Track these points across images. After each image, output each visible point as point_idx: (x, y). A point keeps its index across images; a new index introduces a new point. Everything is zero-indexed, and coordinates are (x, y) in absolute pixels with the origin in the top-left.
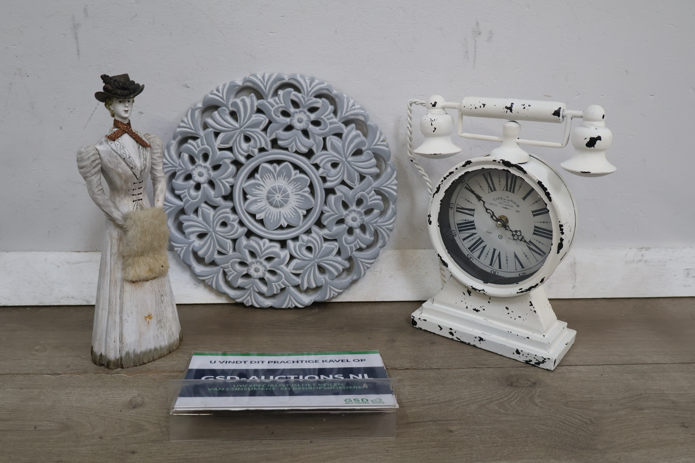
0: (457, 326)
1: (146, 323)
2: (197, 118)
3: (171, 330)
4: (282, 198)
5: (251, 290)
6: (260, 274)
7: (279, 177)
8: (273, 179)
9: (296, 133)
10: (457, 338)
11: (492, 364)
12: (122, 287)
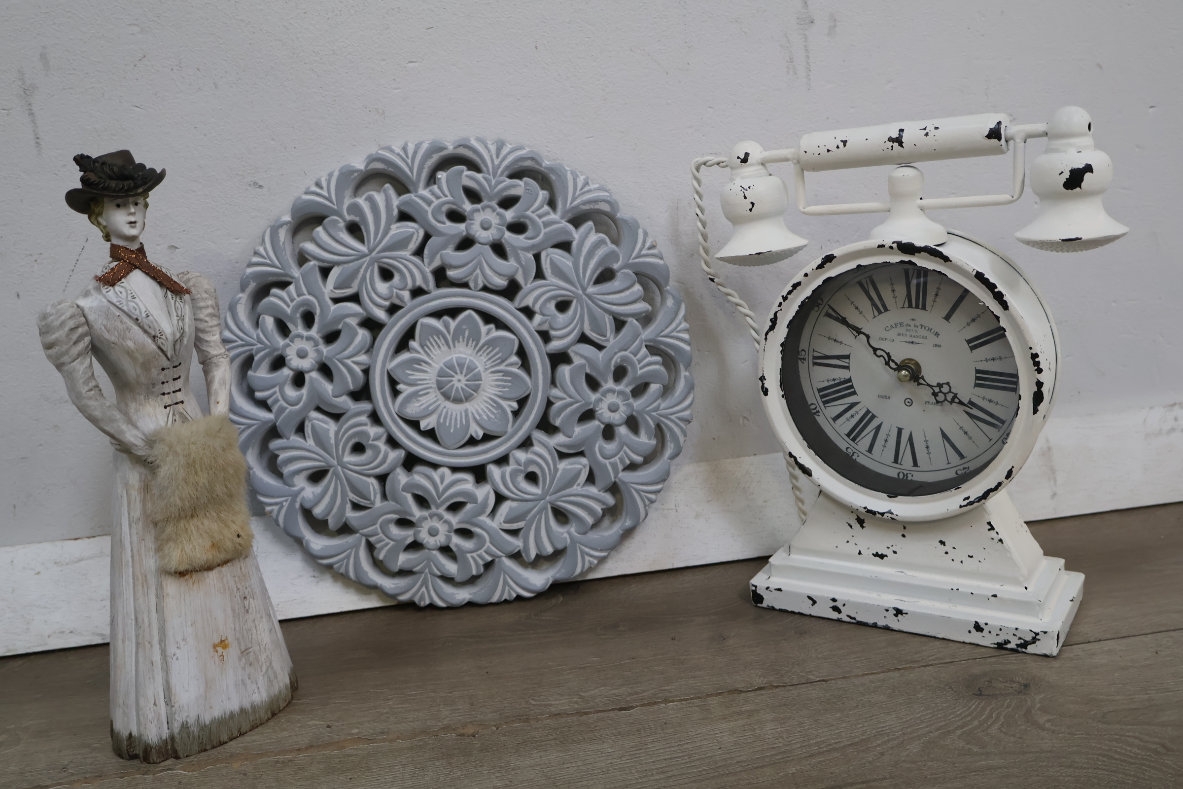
0: (844, 593)
1: (216, 659)
2: (284, 243)
3: (272, 668)
4: (467, 383)
5: (426, 574)
6: (441, 539)
7: (456, 342)
8: (446, 348)
9: (482, 252)
10: (848, 616)
11: (930, 658)
12: (160, 587)
